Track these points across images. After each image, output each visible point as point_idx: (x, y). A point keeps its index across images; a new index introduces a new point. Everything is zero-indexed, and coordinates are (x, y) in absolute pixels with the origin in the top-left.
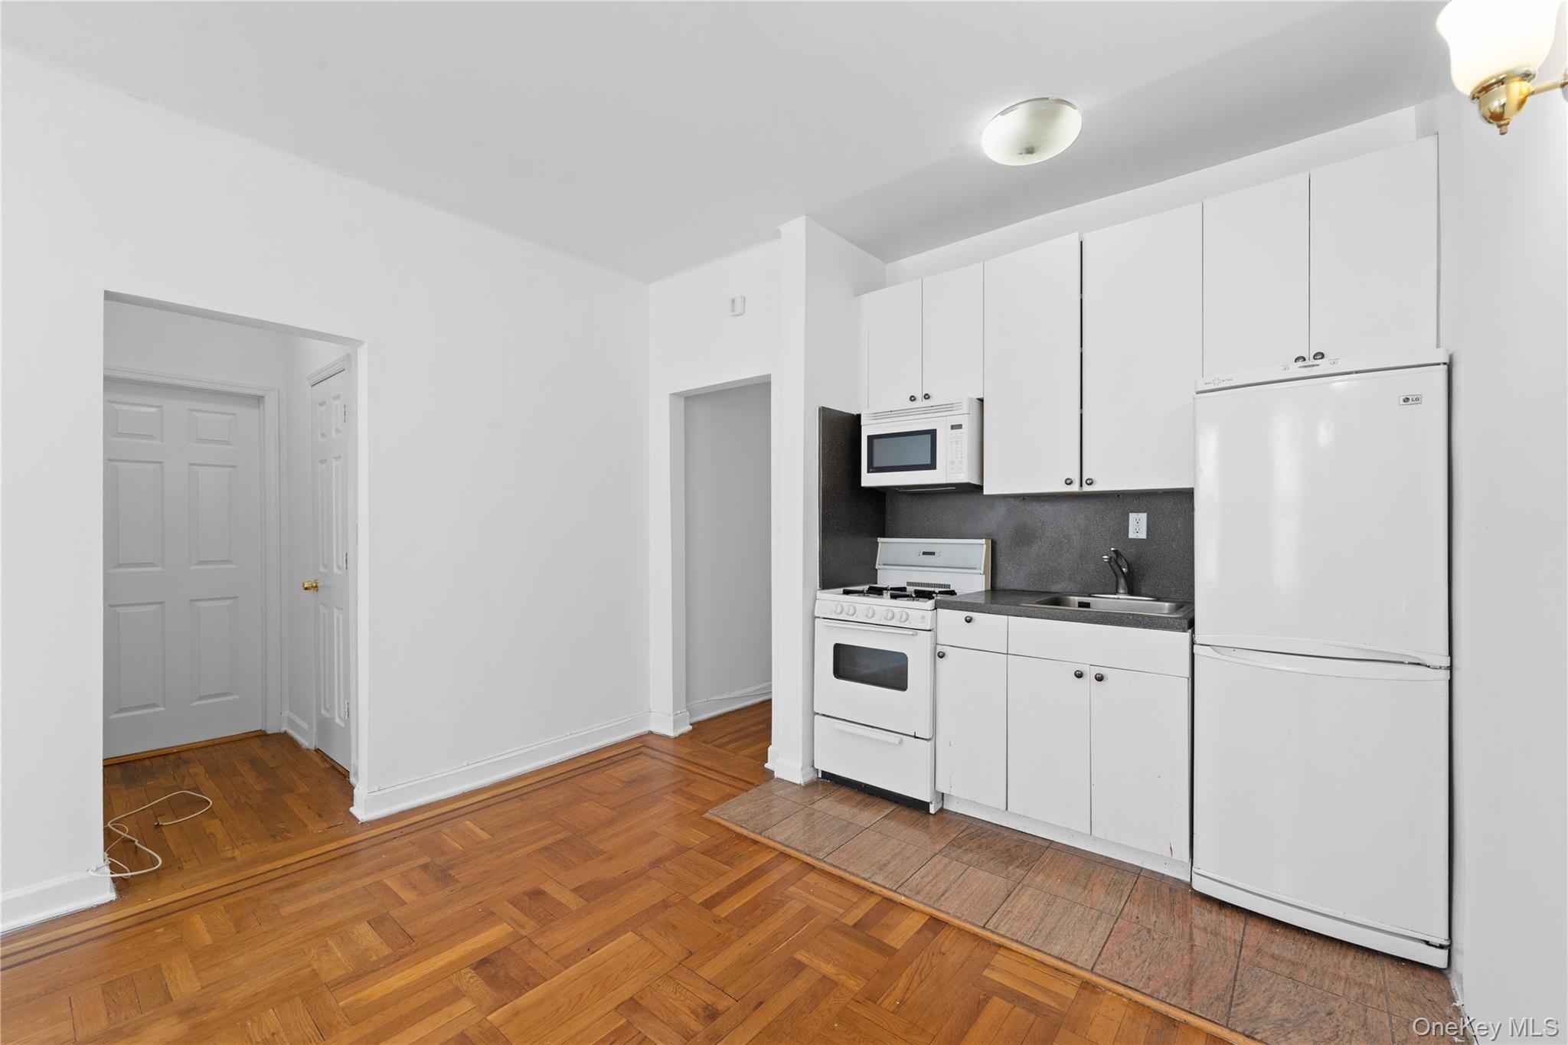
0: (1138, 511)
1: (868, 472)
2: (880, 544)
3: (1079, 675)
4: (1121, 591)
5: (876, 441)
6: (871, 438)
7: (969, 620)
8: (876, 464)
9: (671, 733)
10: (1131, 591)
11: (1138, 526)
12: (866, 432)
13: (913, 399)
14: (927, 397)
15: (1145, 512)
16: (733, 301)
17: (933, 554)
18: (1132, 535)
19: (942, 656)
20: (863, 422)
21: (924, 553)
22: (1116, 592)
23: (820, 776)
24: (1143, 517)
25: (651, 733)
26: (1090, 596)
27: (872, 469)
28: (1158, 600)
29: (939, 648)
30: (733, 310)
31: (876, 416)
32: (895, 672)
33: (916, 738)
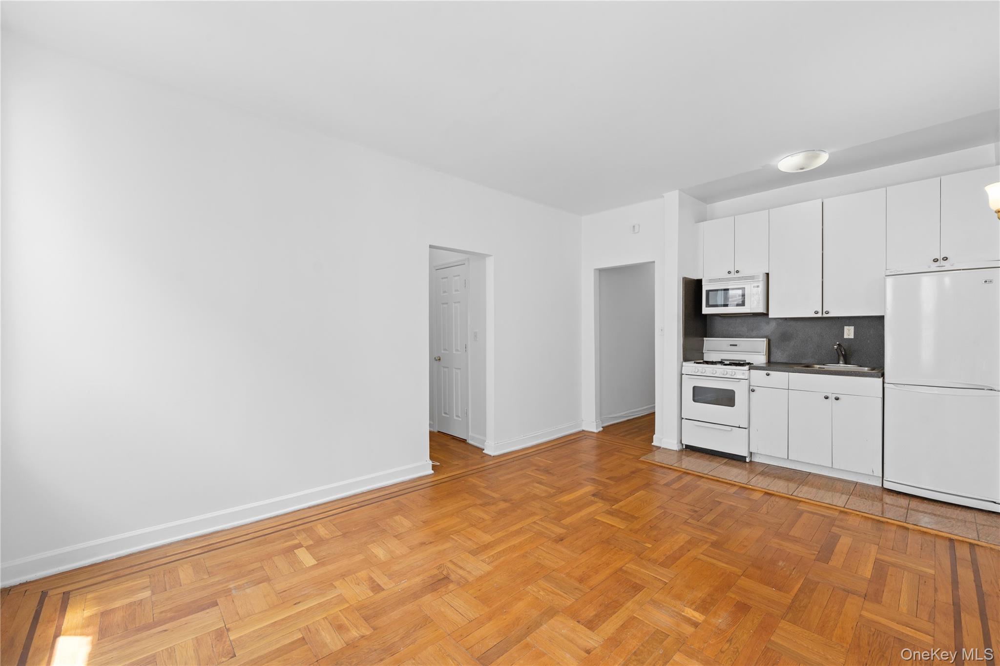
0: (849, 325)
1: (706, 307)
2: (705, 341)
3: (827, 398)
4: (841, 362)
5: (710, 292)
6: (708, 292)
7: (768, 375)
8: (711, 303)
9: (595, 431)
10: (846, 363)
11: (849, 332)
12: (705, 287)
13: (729, 272)
14: (737, 272)
15: (853, 326)
16: (634, 227)
17: (736, 345)
18: (846, 336)
19: (753, 391)
20: (703, 283)
21: (731, 345)
22: (838, 363)
23: (684, 447)
24: (852, 328)
25: (583, 431)
26: (824, 365)
27: (708, 305)
28: (861, 366)
29: (751, 388)
30: (634, 231)
31: (711, 281)
32: (726, 398)
33: (739, 427)
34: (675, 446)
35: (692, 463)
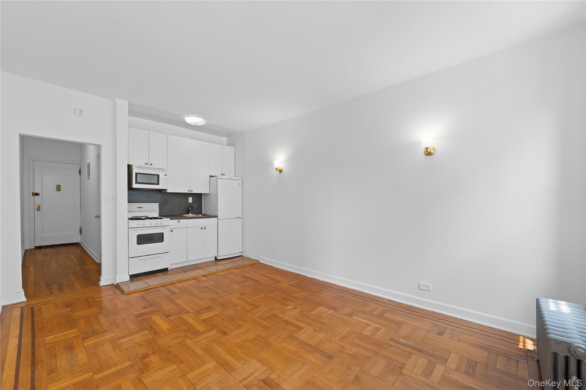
0: (191, 197)
1: (136, 183)
3: (202, 229)
5: (138, 174)
6: (136, 174)
7: (179, 222)
8: (138, 181)
10: (191, 214)
11: (190, 200)
12: (134, 171)
13: (146, 164)
14: (151, 164)
17: (141, 207)
18: (190, 202)
19: (172, 231)
20: (134, 168)
21: (138, 208)
22: (189, 214)
23: (130, 277)
26: (185, 215)
29: (172, 229)
31: (138, 167)
32: (158, 238)
33: (166, 253)
34: (128, 279)
35: (139, 285)
